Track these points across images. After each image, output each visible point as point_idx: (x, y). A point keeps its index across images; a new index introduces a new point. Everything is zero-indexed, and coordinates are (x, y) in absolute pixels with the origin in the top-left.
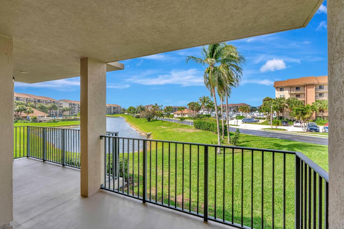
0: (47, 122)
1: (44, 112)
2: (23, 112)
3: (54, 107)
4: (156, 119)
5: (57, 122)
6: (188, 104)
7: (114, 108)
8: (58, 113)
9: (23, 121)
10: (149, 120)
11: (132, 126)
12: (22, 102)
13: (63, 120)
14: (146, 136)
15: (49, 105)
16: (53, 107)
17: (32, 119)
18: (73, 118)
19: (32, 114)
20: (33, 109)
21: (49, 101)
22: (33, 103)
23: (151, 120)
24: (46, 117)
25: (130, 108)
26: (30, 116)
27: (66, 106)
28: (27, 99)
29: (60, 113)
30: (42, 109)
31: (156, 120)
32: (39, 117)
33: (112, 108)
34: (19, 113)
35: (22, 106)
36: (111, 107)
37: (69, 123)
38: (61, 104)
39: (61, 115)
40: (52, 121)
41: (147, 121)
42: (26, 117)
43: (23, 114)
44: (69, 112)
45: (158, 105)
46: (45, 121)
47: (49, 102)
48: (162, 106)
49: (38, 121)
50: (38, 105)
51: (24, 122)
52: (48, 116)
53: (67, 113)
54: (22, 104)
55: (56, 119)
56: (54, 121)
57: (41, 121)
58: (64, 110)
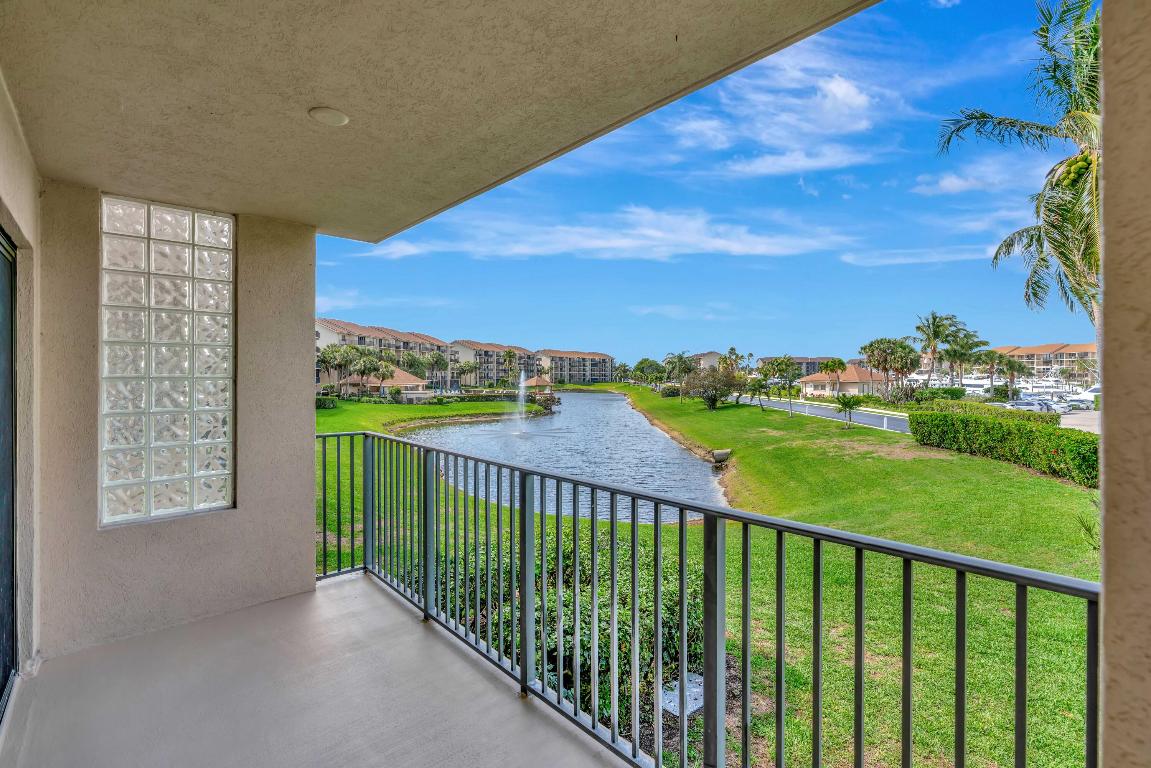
0: (425, 403)
1: (416, 374)
2: (372, 374)
3: (439, 364)
4: (737, 403)
5: (448, 402)
6: (864, 348)
7: (594, 364)
8: (449, 378)
9: (373, 399)
10: (712, 403)
11: (656, 421)
12: (371, 348)
13: (462, 399)
14: (711, 462)
15: (428, 357)
16: (436, 362)
17: (391, 394)
18: (485, 392)
19: (390, 380)
20: (392, 368)
21: (428, 346)
22: (392, 351)
23: (719, 404)
24: (420, 388)
25: (641, 363)
26: (388, 385)
27: (467, 358)
28: (381, 340)
29: (452, 377)
30: (413, 366)
31: (737, 405)
32: (406, 388)
33: (588, 363)
34: (364, 378)
35: (372, 358)
36: (584, 359)
37: (477, 408)
38: (457, 352)
39: (455, 384)
40: (436, 400)
41: (703, 407)
42: (378, 389)
43: (373, 381)
44: (473, 375)
45: (739, 352)
46: (419, 399)
47: (427, 349)
48: (751, 355)
49: (405, 400)
50: (403, 356)
51: (375, 402)
52: (428, 387)
53: (470, 379)
54: (370, 353)
55: (445, 394)
56: (440, 402)
57: (410, 401)
58: (463, 372)
